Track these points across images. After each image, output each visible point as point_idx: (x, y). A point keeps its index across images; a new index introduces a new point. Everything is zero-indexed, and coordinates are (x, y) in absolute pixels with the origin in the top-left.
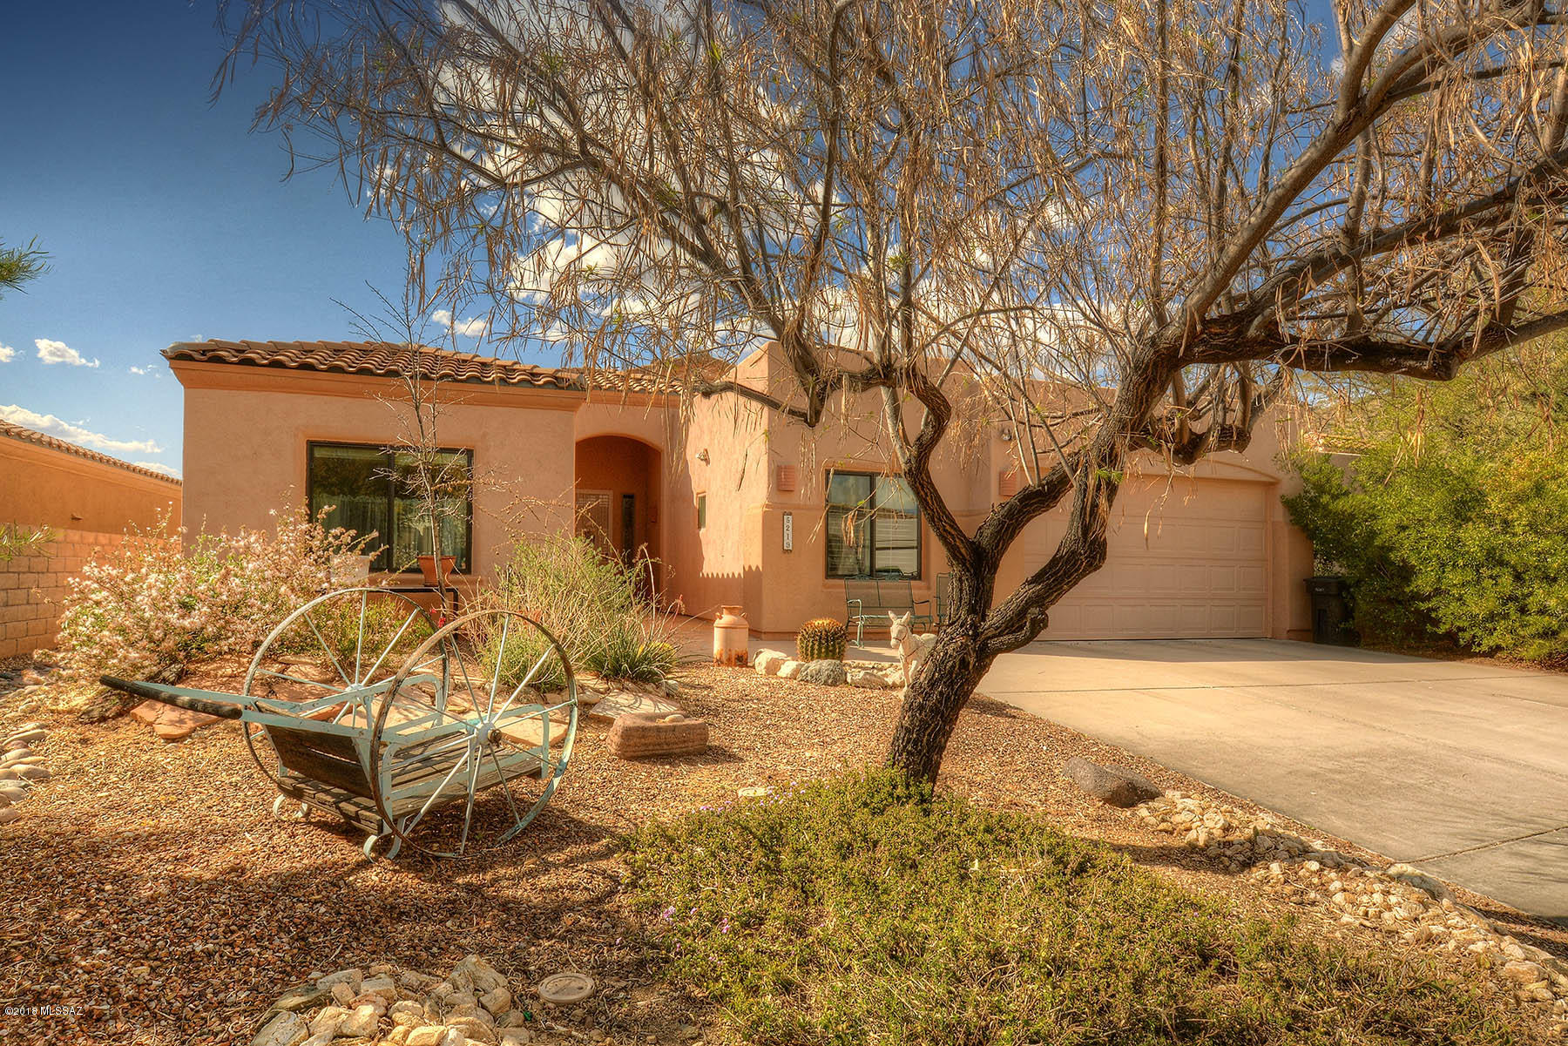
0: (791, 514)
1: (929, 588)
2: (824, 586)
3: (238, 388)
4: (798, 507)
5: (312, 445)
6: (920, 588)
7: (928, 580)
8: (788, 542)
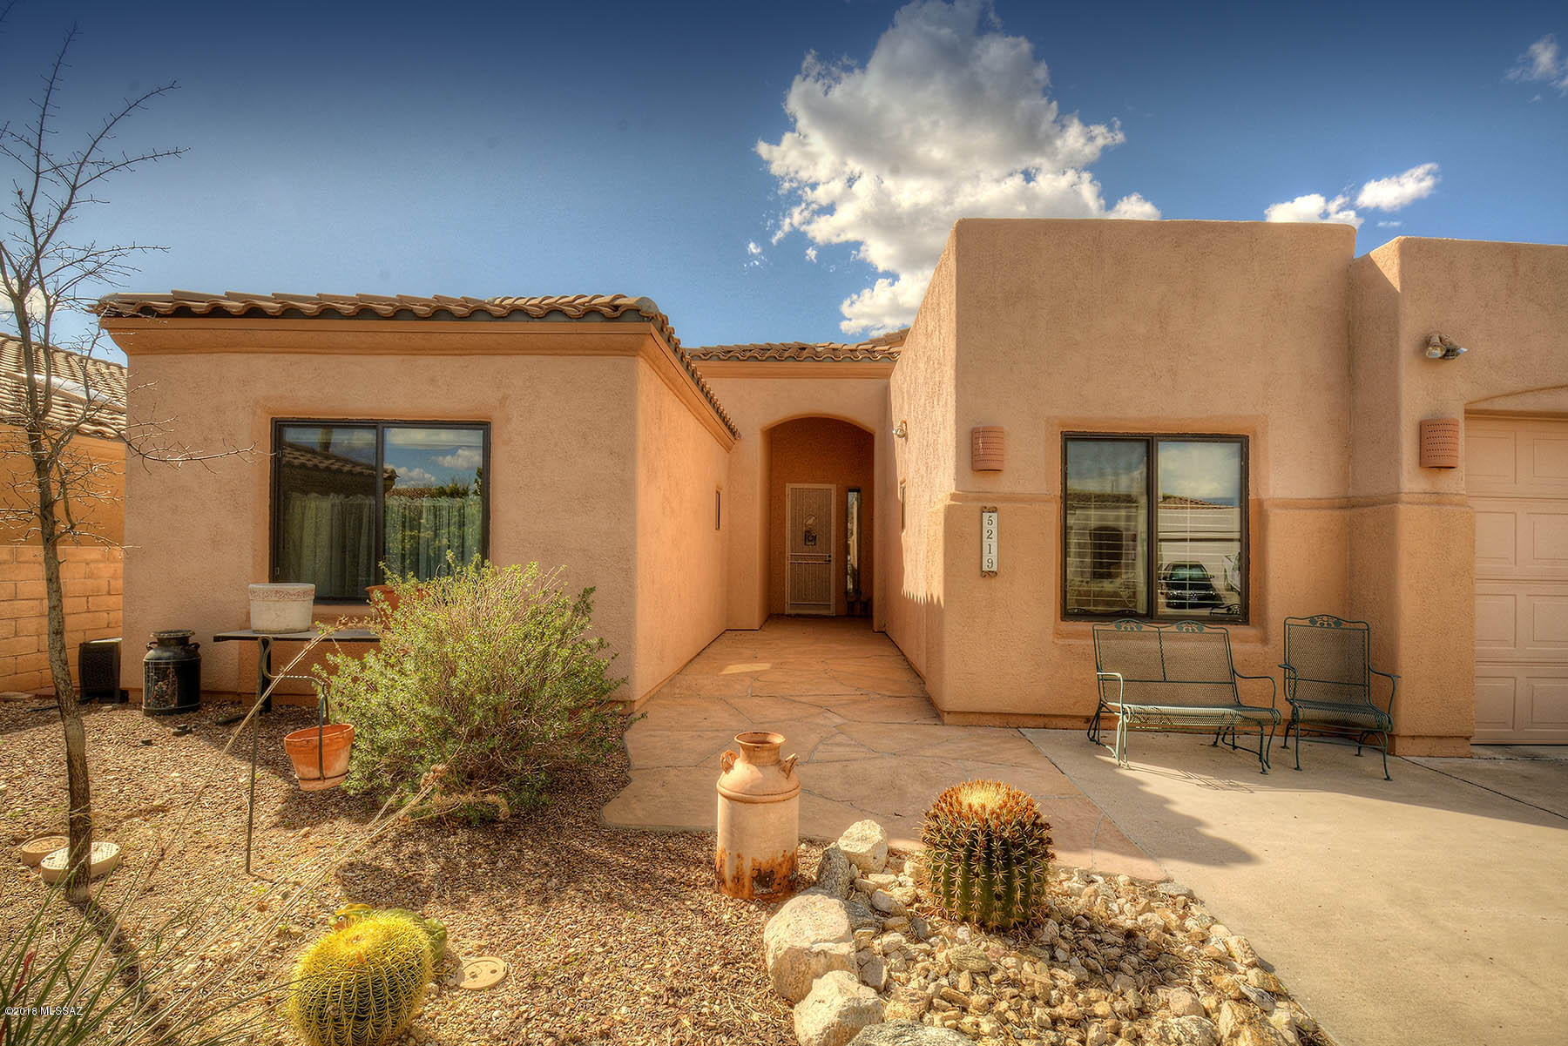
0: (994, 510)
1: (1265, 640)
2: (1058, 634)
3: (185, 350)
4: (1010, 498)
5: (279, 427)
6: (1245, 641)
7: (1263, 624)
8: (991, 558)
